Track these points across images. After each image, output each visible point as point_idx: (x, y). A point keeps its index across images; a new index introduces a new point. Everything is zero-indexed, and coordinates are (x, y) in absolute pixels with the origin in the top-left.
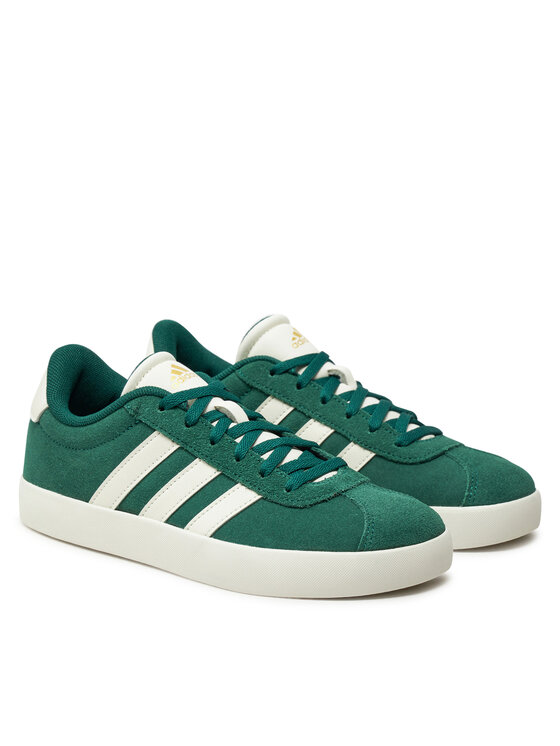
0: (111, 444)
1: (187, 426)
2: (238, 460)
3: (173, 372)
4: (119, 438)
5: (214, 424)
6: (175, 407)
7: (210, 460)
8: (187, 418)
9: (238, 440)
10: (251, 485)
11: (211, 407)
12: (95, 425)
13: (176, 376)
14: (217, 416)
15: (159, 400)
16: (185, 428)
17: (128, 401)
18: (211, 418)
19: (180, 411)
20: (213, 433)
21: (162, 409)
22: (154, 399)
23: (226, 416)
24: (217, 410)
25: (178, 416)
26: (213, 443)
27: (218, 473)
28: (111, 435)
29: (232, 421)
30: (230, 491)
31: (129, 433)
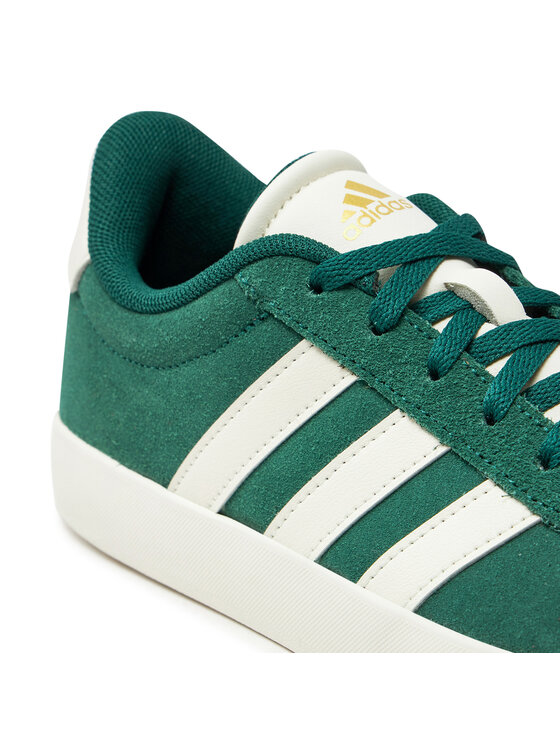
0: (210, 361)
1: (377, 332)
2: (490, 421)
3: (349, 199)
4: (227, 349)
5: (440, 327)
6: (348, 286)
7: (427, 419)
8: (374, 313)
9: (495, 369)
10: (518, 488)
11: (435, 285)
12: (176, 315)
13: (357, 209)
14: (449, 307)
15: (310, 268)
16: (371, 336)
17: (242, 266)
18: (436, 312)
19: (359, 294)
20: (435, 350)
21: (317, 289)
22: (297, 264)
23: (470, 306)
24: (451, 292)
25: (354, 307)
26: (435, 375)
27: (443, 449)
28: (210, 341)
29: (484, 319)
30: (466, 498)
31: (246, 339)
